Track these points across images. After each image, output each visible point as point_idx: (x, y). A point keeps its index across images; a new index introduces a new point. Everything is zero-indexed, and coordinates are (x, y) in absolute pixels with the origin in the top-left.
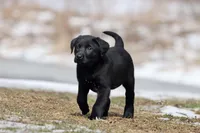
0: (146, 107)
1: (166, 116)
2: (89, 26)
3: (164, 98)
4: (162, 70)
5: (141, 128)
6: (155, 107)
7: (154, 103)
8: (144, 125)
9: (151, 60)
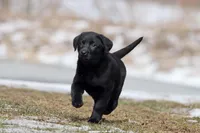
0: (175, 110)
1: (194, 118)
2: (122, 34)
3: (192, 101)
4: (191, 75)
5: (171, 130)
6: (184, 110)
7: (183, 106)
8: (174, 127)
9: (181, 66)
